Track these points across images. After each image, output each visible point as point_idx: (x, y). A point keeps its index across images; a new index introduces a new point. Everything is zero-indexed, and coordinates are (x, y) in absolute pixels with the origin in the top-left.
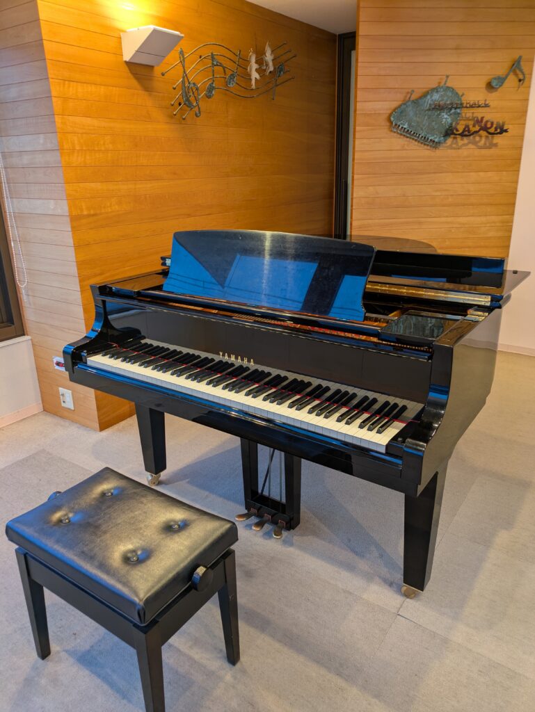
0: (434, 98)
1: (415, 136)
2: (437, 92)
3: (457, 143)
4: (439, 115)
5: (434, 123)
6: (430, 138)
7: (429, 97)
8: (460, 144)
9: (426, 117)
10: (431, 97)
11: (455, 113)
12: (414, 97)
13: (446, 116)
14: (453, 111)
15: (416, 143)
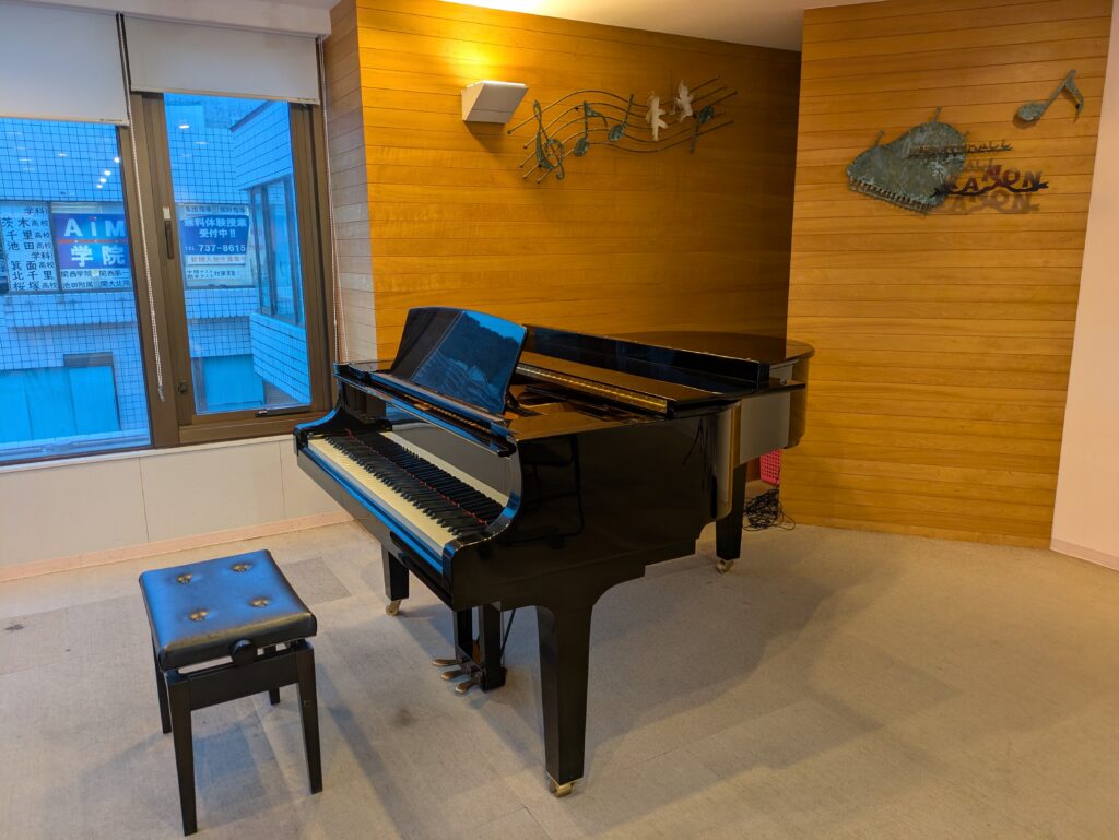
0: (916, 140)
1: (888, 197)
2: (922, 131)
3: (963, 205)
4: (926, 164)
5: (918, 177)
6: (912, 199)
7: (908, 139)
8: (968, 208)
9: (905, 169)
10: (912, 140)
11: (954, 162)
12: (885, 141)
13: (938, 167)
14: (951, 158)
15: (892, 207)
